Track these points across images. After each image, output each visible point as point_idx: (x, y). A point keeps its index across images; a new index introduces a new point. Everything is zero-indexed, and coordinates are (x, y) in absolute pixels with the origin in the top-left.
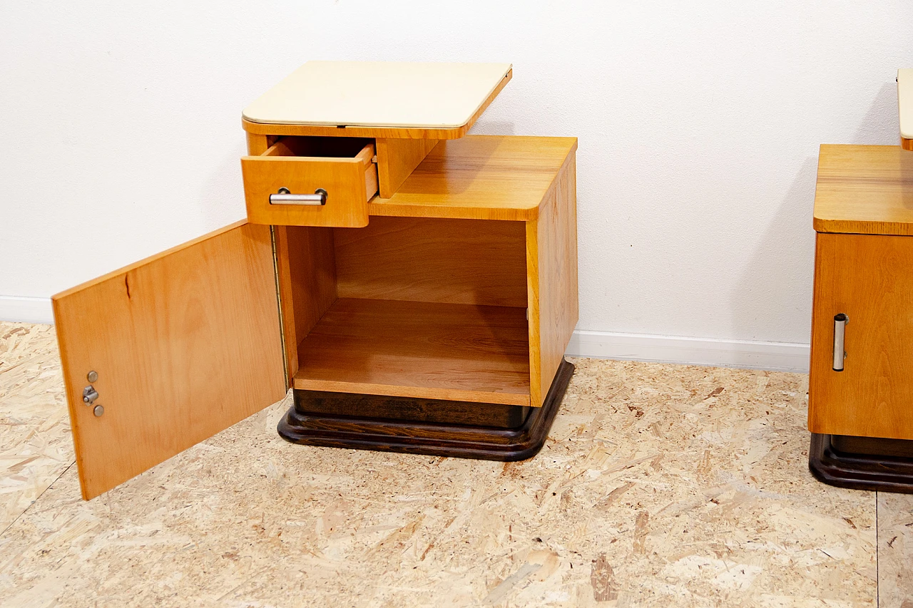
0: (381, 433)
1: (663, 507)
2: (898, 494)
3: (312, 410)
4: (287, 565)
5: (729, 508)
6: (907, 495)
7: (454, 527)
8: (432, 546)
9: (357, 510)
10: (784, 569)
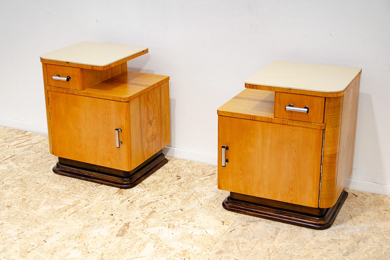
0: (83, 173)
1: (162, 209)
2: (248, 216)
3: (63, 163)
4: (24, 212)
5: (185, 213)
6: (251, 216)
7: (87, 207)
8: (75, 212)
9: (60, 198)
10: (188, 235)
